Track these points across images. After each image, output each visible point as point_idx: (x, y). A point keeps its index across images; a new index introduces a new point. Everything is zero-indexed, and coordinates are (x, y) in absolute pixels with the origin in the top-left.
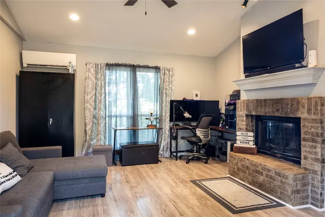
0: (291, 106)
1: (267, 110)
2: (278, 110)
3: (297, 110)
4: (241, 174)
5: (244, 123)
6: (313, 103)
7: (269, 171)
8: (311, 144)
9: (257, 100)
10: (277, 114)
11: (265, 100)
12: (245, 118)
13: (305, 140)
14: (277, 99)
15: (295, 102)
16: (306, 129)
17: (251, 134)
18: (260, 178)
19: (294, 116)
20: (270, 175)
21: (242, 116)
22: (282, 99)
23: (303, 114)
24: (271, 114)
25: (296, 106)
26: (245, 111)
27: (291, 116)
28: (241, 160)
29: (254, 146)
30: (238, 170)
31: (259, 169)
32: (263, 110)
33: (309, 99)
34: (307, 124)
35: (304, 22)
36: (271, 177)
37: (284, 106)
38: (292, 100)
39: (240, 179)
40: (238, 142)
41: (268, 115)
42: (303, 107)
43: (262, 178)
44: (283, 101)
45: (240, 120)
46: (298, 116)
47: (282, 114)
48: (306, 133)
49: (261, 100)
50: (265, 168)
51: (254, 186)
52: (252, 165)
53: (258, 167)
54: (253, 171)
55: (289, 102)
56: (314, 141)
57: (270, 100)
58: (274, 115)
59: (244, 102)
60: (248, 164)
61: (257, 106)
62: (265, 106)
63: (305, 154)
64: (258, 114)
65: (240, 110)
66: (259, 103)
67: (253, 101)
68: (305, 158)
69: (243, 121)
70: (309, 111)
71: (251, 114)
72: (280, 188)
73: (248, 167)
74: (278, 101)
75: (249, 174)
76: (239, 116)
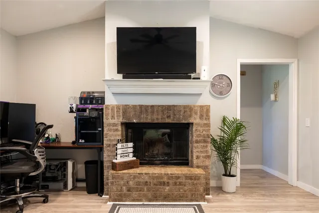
0: (184, 113)
1: (155, 117)
2: (169, 117)
3: (190, 116)
4: (135, 194)
5: (120, 133)
6: (205, 110)
7: (178, 177)
8: (202, 144)
9: (141, 106)
10: (168, 121)
11: (152, 106)
12: (120, 128)
13: (197, 142)
14: (168, 106)
15: (188, 109)
16: (198, 133)
17: (131, 145)
18: (165, 189)
19: (186, 122)
20: (180, 182)
21: (115, 125)
22: (174, 106)
23: (195, 120)
24: (160, 121)
25: (189, 113)
26: (121, 118)
27: (183, 121)
28: (135, 177)
29: (135, 158)
30: (129, 190)
31: (165, 180)
32: (149, 117)
33: (201, 107)
34: (199, 128)
36: (180, 184)
37: (175, 112)
38: (185, 107)
39: (133, 201)
40: (119, 156)
41: (156, 121)
42: (196, 113)
43: (167, 188)
44: (175, 108)
45: (110, 130)
46: (191, 121)
47: (174, 120)
48: (198, 136)
49: (147, 106)
50: (172, 177)
51: (157, 200)
52: (153, 178)
53: (162, 178)
54: (155, 184)
55: (182, 109)
56: (205, 141)
57: (159, 106)
58: (164, 122)
59: (118, 107)
60: (147, 178)
61: (141, 112)
62: (153, 112)
63: (197, 154)
64: (142, 121)
65: (110, 117)
66: (143, 109)
67: (134, 107)
68: (198, 157)
69: (117, 130)
70: (201, 117)
71: (132, 122)
72: (191, 190)
73: (147, 182)
74: (169, 108)
75: (148, 190)
76: (109, 125)
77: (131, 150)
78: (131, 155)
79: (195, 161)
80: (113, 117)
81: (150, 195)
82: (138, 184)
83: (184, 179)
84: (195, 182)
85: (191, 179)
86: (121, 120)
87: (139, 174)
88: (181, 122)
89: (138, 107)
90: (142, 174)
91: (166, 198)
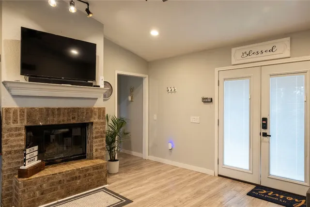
0: (86, 114)
1: (61, 118)
2: (73, 118)
3: (91, 117)
4: (48, 195)
5: (23, 137)
6: (102, 111)
8: (99, 139)
9: (48, 109)
10: (73, 122)
11: (59, 109)
12: (23, 132)
13: (96, 138)
15: (90, 111)
16: (97, 130)
17: (36, 148)
18: (76, 183)
21: (17, 129)
22: (79, 108)
23: (95, 120)
24: (66, 122)
25: (90, 114)
26: (26, 122)
28: (48, 179)
31: (77, 174)
32: (56, 119)
33: (99, 109)
34: (98, 126)
35: (97, 54)
36: (89, 175)
37: (79, 114)
38: (87, 109)
40: (27, 162)
42: (95, 114)
43: (79, 181)
44: (79, 110)
46: (91, 121)
47: (78, 121)
48: (97, 133)
49: (54, 109)
50: (83, 170)
52: (67, 175)
53: (74, 173)
54: (68, 181)
55: (85, 111)
57: (65, 109)
58: (70, 123)
59: (22, 110)
60: (60, 177)
61: (48, 115)
62: (59, 115)
63: (96, 147)
64: (48, 123)
65: (11, 121)
66: (50, 111)
67: (41, 110)
68: (96, 150)
69: (20, 135)
70: (99, 117)
71: (37, 125)
72: (97, 178)
73: (61, 181)
74: (74, 110)
75: (62, 188)
76: (10, 130)
77: (36, 153)
78: (36, 158)
79: (94, 154)
80: (15, 121)
81: (63, 192)
82: (53, 184)
83: (92, 170)
84: (100, 170)
85: (98, 169)
86: (25, 123)
87: (53, 175)
88: (84, 122)
89: (45, 110)
90: (56, 174)
91: (78, 190)
